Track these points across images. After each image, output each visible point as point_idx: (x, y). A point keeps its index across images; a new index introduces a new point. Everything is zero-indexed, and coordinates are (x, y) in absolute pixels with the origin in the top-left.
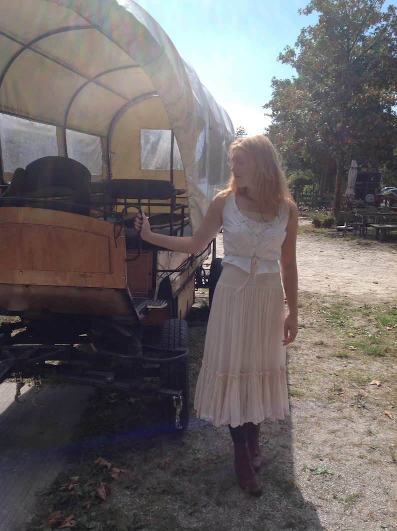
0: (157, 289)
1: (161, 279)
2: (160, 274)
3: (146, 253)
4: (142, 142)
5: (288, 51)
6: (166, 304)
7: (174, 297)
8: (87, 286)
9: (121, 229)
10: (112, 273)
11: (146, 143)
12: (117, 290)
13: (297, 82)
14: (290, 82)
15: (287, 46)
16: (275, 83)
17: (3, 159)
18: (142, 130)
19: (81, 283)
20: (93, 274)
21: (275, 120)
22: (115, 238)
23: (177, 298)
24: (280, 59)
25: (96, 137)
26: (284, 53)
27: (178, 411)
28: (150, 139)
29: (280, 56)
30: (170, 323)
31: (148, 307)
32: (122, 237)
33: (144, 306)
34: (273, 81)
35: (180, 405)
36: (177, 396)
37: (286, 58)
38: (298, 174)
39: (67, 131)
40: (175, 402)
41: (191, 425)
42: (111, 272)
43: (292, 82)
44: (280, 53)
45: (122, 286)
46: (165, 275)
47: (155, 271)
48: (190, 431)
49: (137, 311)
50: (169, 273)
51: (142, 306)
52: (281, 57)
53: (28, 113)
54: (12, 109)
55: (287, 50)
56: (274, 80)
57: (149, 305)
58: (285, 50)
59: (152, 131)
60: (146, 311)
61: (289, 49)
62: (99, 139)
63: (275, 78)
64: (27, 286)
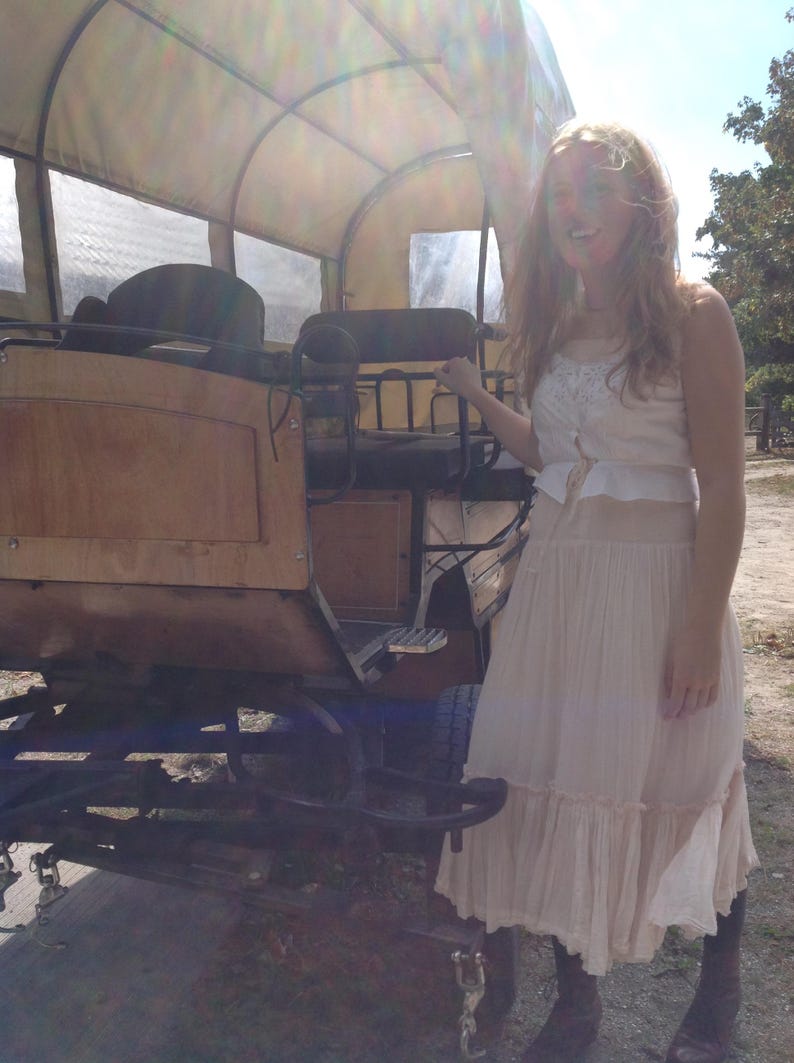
0: (424, 597)
1: (436, 574)
2: (435, 556)
3: (395, 498)
4: (413, 263)
5: (748, 110)
6: (445, 641)
7: (479, 623)
8: (197, 583)
9: (289, 402)
10: (267, 543)
11: (422, 266)
12: (285, 594)
13: (768, 175)
14: (749, 175)
15: (746, 97)
16: (719, 181)
17: (62, 284)
18: (413, 236)
19: (177, 572)
20: (212, 544)
21: (715, 264)
22: (272, 431)
23: (487, 627)
24: (730, 126)
25: (310, 259)
26: (738, 113)
27: (473, 1000)
28: (429, 255)
29: (729, 120)
30: (456, 697)
31: (393, 649)
32: (293, 426)
33: (381, 647)
34: (712, 178)
35: (477, 981)
36: (465, 949)
37: (743, 123)
38: (771, 373)
39: (239, 237)
40: (459, 972)
41: (523, 1002)
42: (262, 539)
43: (756, 176)
44: (730, 115)
45: (295, 582)
46: (450, 562)
47: (418, 547)
48: (518, 1023)
49: (356, 662)
50: (462, 555)
51: (373, 648)
52: (732, 122)
53: (131, 180)
54: (89, 165)
55: (744, 108)
56: (716, 175)
57: (395, 644)
58: (741, 106)
59: (435, 235)
60: (385, 660)
61: (750, 104)
62: (317, 263)
63: (715, 171)
64: (36, 584)
